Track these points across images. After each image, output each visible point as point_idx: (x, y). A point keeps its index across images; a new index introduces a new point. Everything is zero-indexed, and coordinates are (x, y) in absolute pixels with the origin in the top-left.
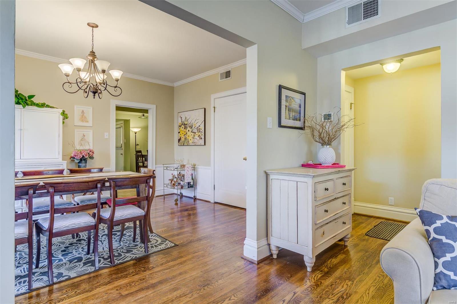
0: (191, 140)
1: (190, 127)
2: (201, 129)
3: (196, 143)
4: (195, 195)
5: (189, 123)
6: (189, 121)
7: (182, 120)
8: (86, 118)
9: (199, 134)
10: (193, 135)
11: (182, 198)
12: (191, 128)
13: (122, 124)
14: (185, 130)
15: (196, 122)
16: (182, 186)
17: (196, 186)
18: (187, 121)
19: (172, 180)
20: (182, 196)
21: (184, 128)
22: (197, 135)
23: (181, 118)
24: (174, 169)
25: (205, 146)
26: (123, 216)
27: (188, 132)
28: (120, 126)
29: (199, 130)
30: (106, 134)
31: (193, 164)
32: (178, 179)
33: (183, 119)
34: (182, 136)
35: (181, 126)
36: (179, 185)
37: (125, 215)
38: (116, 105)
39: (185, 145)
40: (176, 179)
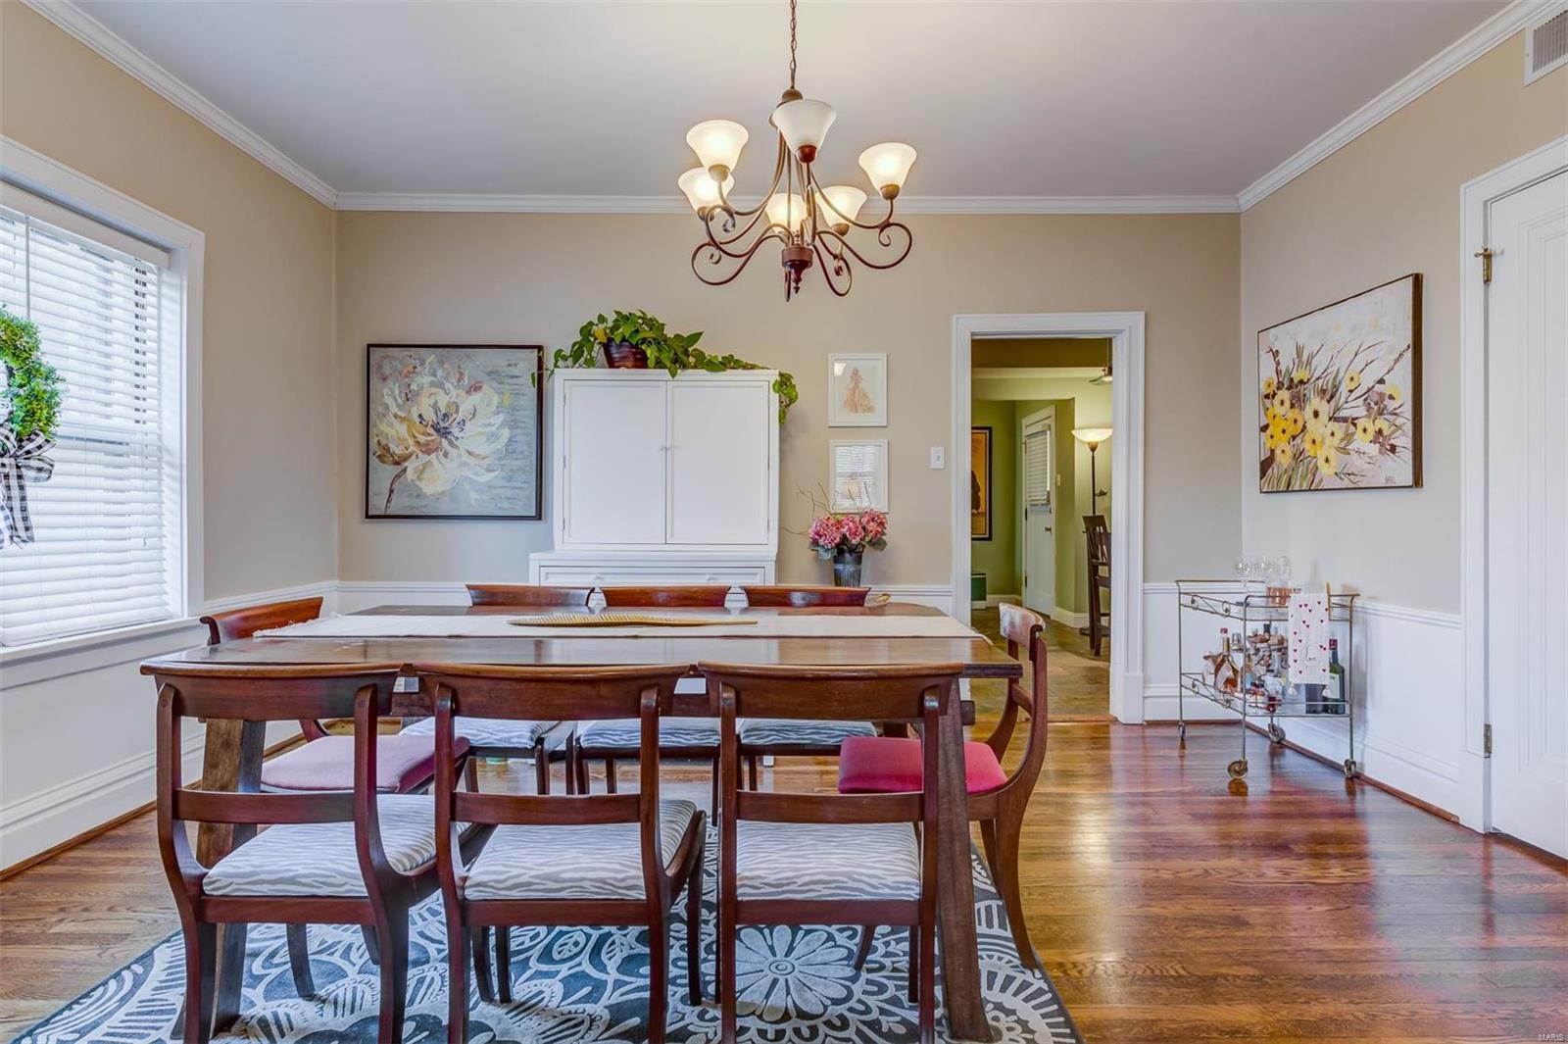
0: (1327, 461)
1: (1324, 392)
2: (1391, 397)
3: (1359, 478)
4: (1356, 759)
5: (1316, 375)
6: (1319, 364)
7: (1278, 364)
8: (865, 395)
9: (1381, 423)
10: (1339, 435)
11: (1282, 755)
12: (1332, 397)
13: (1049, 417)
14: (1293, 414)
15: (1359, 363)
16: (1272, 699)
17: (1362, 705)
18: (1309, 363)
19: (1223, 661)
20: (1279, 742)
21: (1287, 404)
22: (1365, 430)
23: (1276, 354)
24: (1227, 610)
25: (1415, 492)
26: (791, 887)
27: (1311, 423)
28: (1043, 426)
29: (1377, 404)
30: (936, 452)
31: (1345, 587)
32: (1255, 659)
33: (1286, 361)
34: (1282, 444)
35: (1275, 394)
36: (1255, 693)
37: (800, 881)
38: (973, 334)
39: (1297, 488)
40: (1241, 655)
